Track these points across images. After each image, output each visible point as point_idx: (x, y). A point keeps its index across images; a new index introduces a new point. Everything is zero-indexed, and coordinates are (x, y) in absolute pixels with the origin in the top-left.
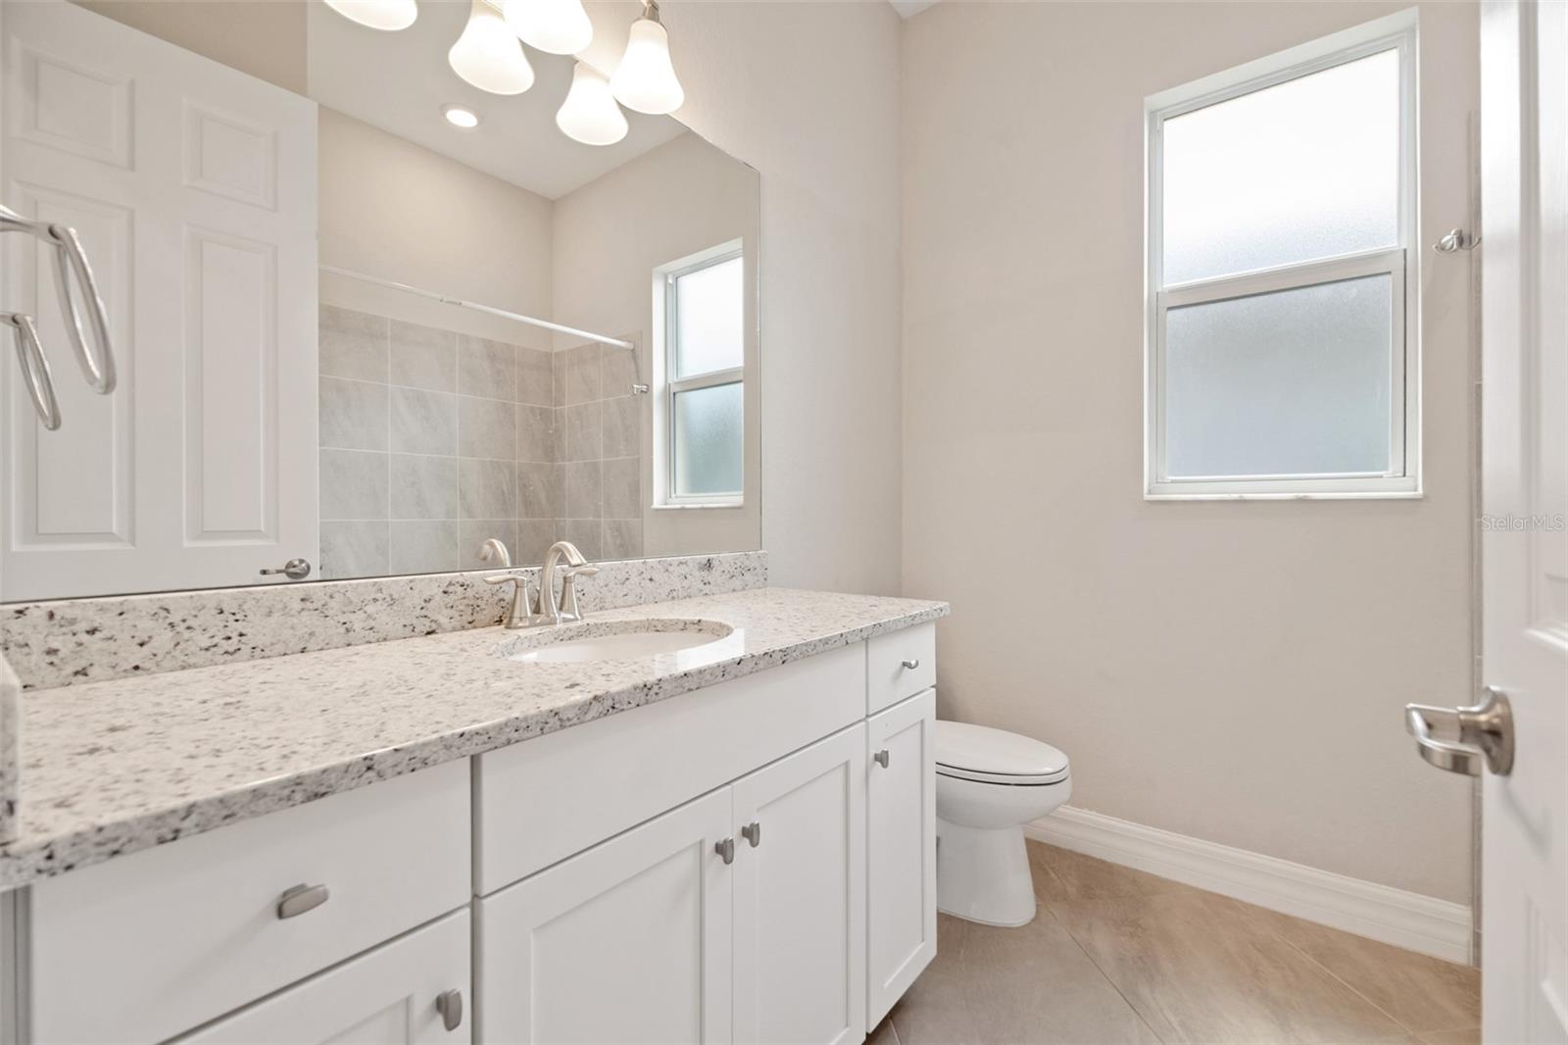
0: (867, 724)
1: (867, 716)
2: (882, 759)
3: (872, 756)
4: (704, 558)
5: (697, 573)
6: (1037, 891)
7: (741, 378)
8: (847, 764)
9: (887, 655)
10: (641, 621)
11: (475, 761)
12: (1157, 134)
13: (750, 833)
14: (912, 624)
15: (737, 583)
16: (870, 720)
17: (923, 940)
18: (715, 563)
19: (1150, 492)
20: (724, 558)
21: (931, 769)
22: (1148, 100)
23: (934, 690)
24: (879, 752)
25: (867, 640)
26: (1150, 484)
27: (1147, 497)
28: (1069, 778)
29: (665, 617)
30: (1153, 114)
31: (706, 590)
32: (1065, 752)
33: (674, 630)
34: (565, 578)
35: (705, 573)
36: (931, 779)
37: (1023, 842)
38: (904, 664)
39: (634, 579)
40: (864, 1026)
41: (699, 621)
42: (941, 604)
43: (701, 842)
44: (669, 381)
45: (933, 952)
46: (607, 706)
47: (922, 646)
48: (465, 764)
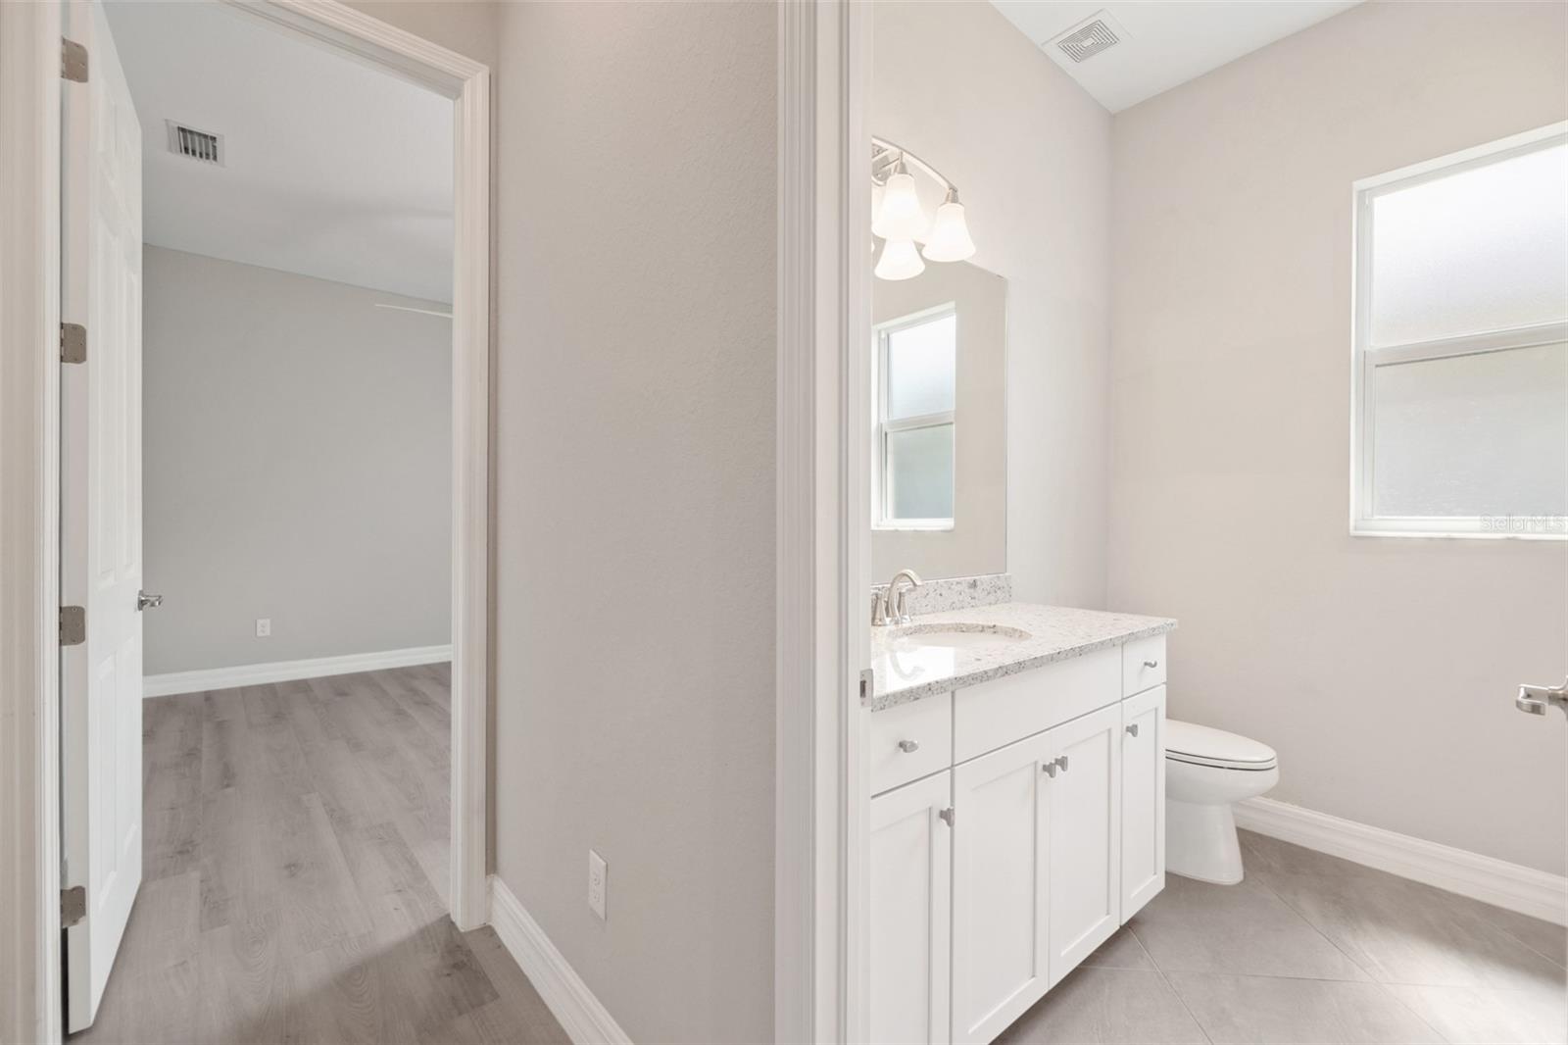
0: (1122, 706)
1: (1123, 699)
2: (1133, 730)
3: (1125, 728)
4: (970, 579)
5: (967, 590)
6: (1245, 864)
7: (952, 420)
8: (1109, 731)
9: (1137, 654)
10: (952, 624)
11: (953, 693)
12: (1366, 210)
13: (1062, 762)
14: (1153, 633)
15: (992, 598)
16: (1124, 701)
17: (1155, 874)
18: (978, 583)
19: (1356, 529)
20: (984, 579)
21: (1162, 754)
22: (1355, 183)
23: (1164, 686)
24: (1130, 725)
25: (1123, 644)
26: (1356, 521)
27: (1353, 532)
28: (1277, 768)
29: (968, 622)
30: (1362, 193)
31: (973, 602)
32: (1273, 748)
33: (975, 632)
34: (900, 594)
35: (972, 590)
36: (1162, 761)
37: (1234, 830)
38: (1146, 664)
39: (932, 594)
40: (1118, 920)
41: (994, 626)
42: (1170, 621)
43: (1036, 763)
44: (882, 421)
45: (1161, 885)
46: (1004, 671)
47: (1158, 650)
48: (948, 695)
